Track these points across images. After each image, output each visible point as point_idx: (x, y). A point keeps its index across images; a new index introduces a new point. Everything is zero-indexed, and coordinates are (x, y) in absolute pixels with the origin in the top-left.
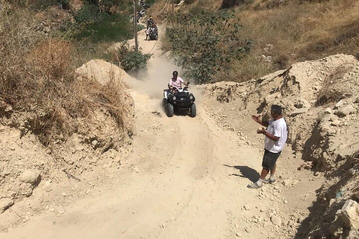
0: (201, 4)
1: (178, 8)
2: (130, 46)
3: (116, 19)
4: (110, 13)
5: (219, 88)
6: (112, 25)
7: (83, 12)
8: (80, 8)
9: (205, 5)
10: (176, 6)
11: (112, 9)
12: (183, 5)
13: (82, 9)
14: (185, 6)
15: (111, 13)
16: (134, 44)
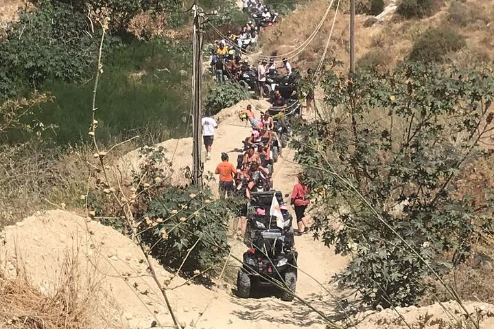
0: (456, 19)
1: (375, 31)
2: (176, 167)
3: (148, 60)
4: (128, 38)
5: (438, 322)
6: (130, 82)
7: (27, 31)
8: (17, 19)
9: (469, 25)
10: (368, 24)
11: (138, 23)
12: (394, 20)
13: (24, 21)
14: (398, 25)
15: (132, 35)
16: (189, 161)
